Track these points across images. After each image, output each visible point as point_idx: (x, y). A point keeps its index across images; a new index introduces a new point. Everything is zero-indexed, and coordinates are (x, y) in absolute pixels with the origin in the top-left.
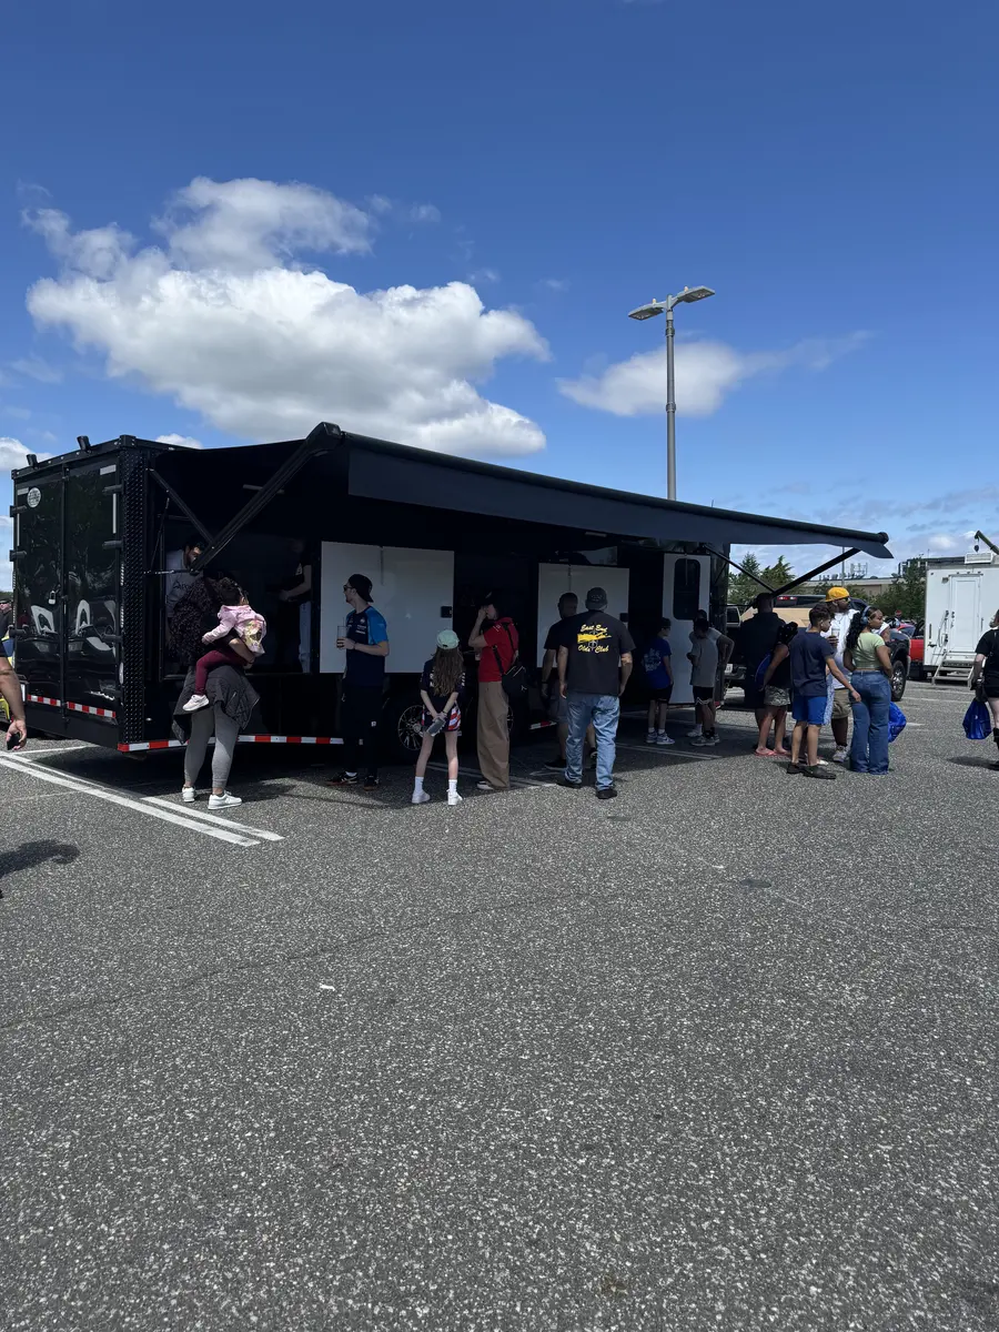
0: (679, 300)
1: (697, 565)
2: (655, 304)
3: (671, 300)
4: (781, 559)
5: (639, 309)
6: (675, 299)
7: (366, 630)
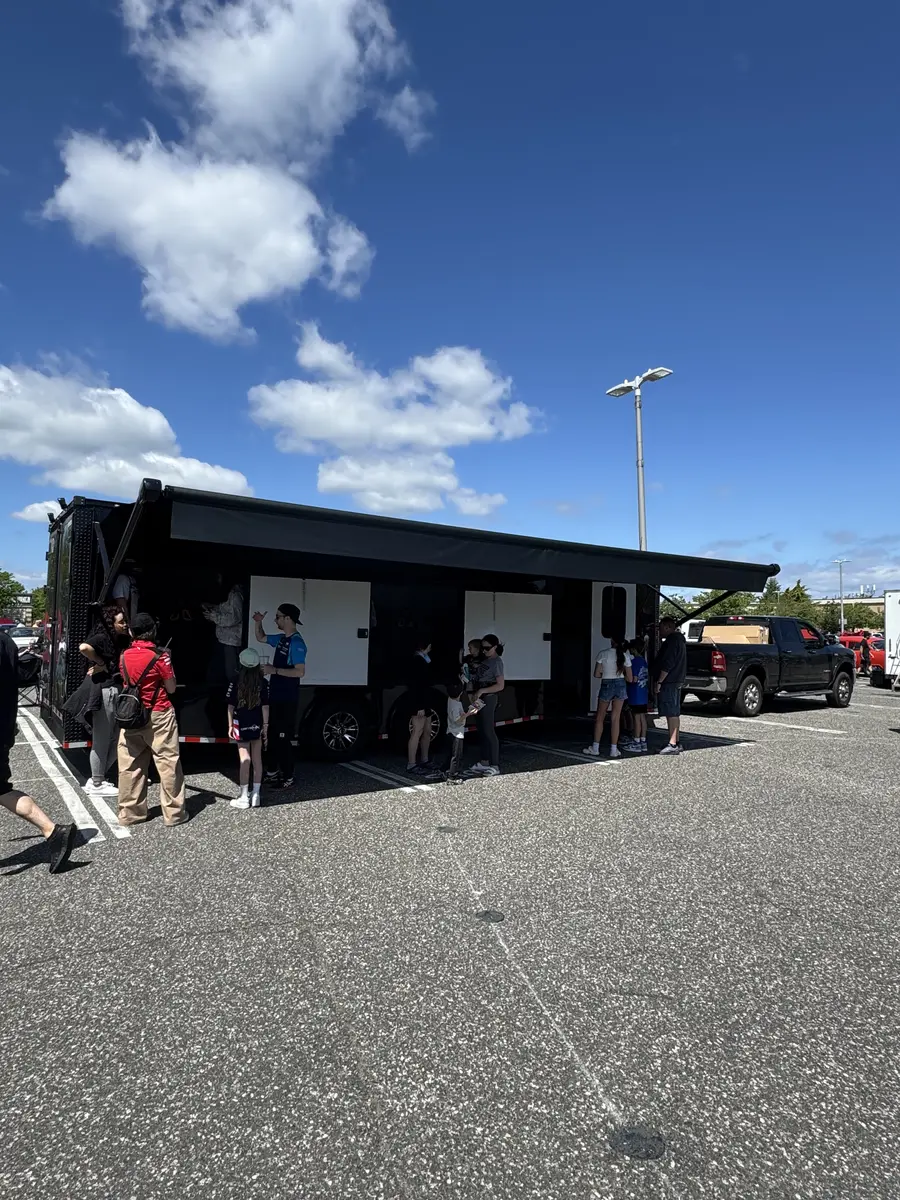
0: (645, 379)
1: (622, 592)
2: (626, 384)
3: (638, 380)
4: (799, 582)
5: (614, 389)
6: (641, 379)
7: (287, 652)
